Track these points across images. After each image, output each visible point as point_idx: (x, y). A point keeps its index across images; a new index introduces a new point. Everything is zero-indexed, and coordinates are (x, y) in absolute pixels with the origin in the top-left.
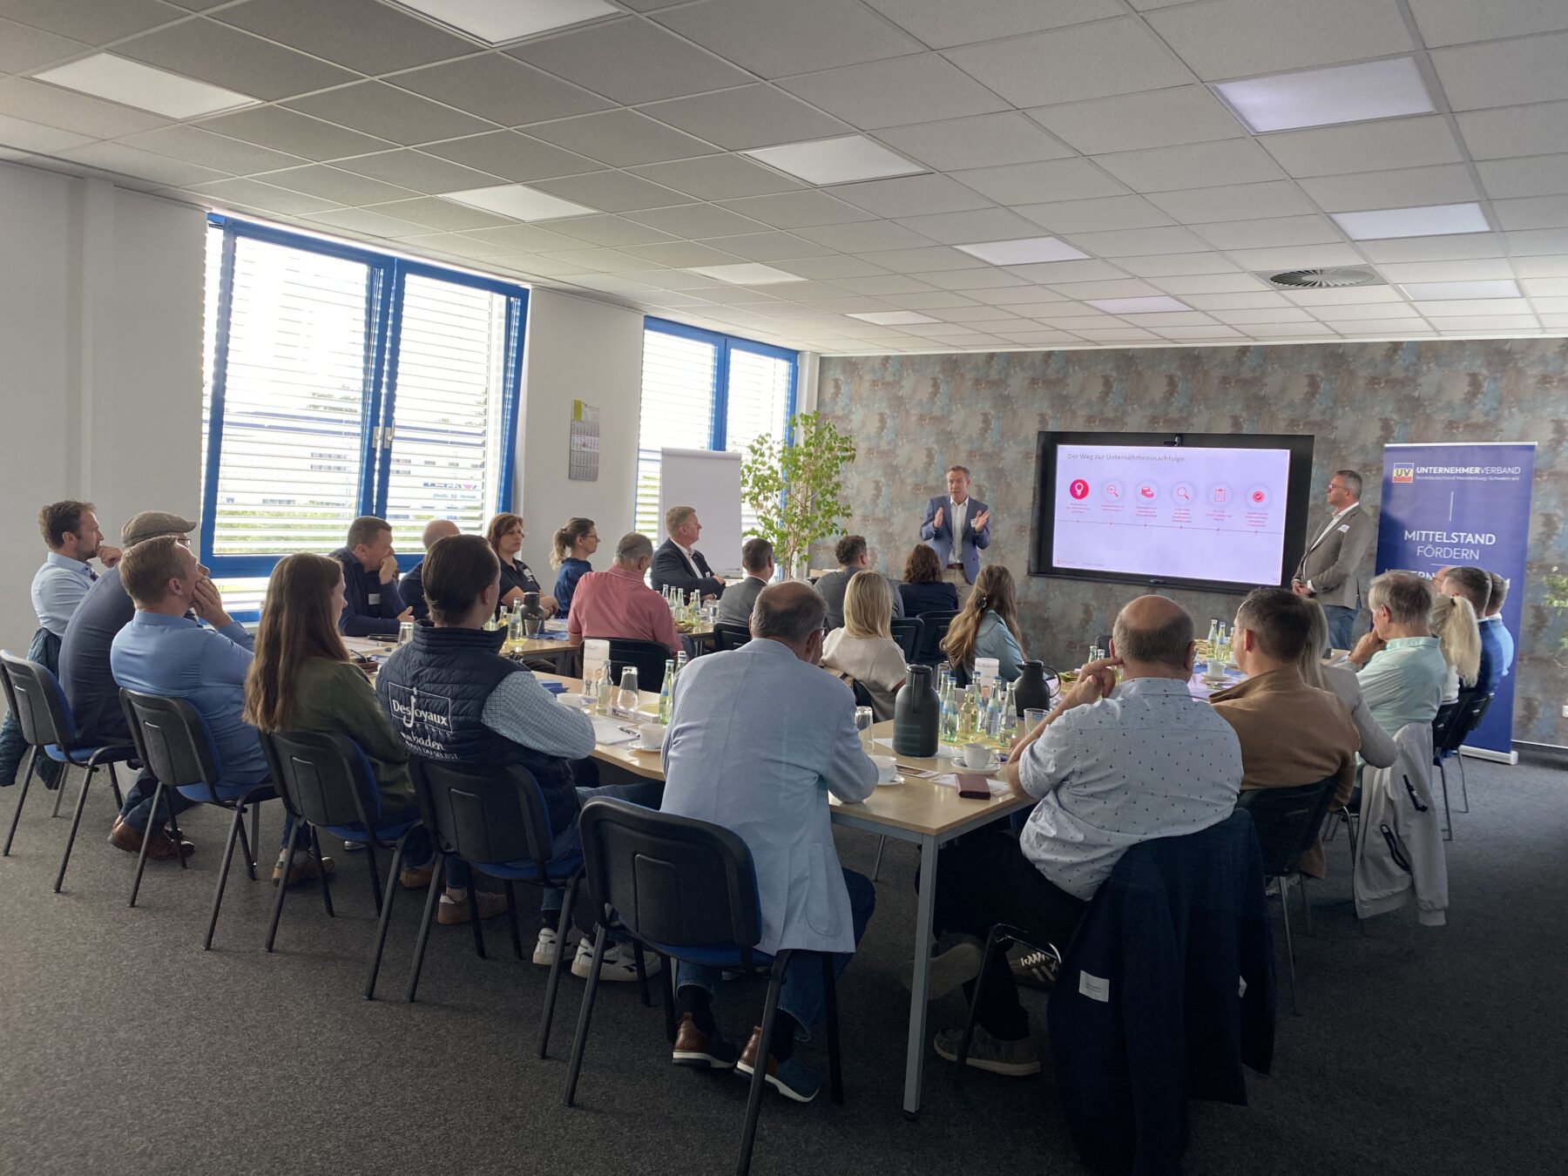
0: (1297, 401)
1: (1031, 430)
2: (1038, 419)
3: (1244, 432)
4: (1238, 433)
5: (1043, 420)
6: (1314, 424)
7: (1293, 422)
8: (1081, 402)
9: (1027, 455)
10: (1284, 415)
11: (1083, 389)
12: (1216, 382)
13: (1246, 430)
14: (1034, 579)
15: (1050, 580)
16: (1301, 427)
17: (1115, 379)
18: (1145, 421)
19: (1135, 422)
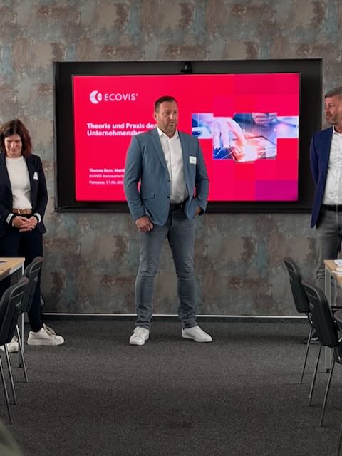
0: (305, 27)
1: (45, 61)
2: (50, 49)
3: (259, 57)
4: (253, 58)
5: (57, 49)
6: (321, 48)
7: (303, 47)
8: (96, 31)
9: (43, 87)
10: (294, 40)
11: (96, 18)
12: (229, 9)
13: (260, 56)
14: (62, 216)
15: (80, 214)
16: (311, 51)
17: (128, 8)
18: (163, 50)
19: (153, 51)
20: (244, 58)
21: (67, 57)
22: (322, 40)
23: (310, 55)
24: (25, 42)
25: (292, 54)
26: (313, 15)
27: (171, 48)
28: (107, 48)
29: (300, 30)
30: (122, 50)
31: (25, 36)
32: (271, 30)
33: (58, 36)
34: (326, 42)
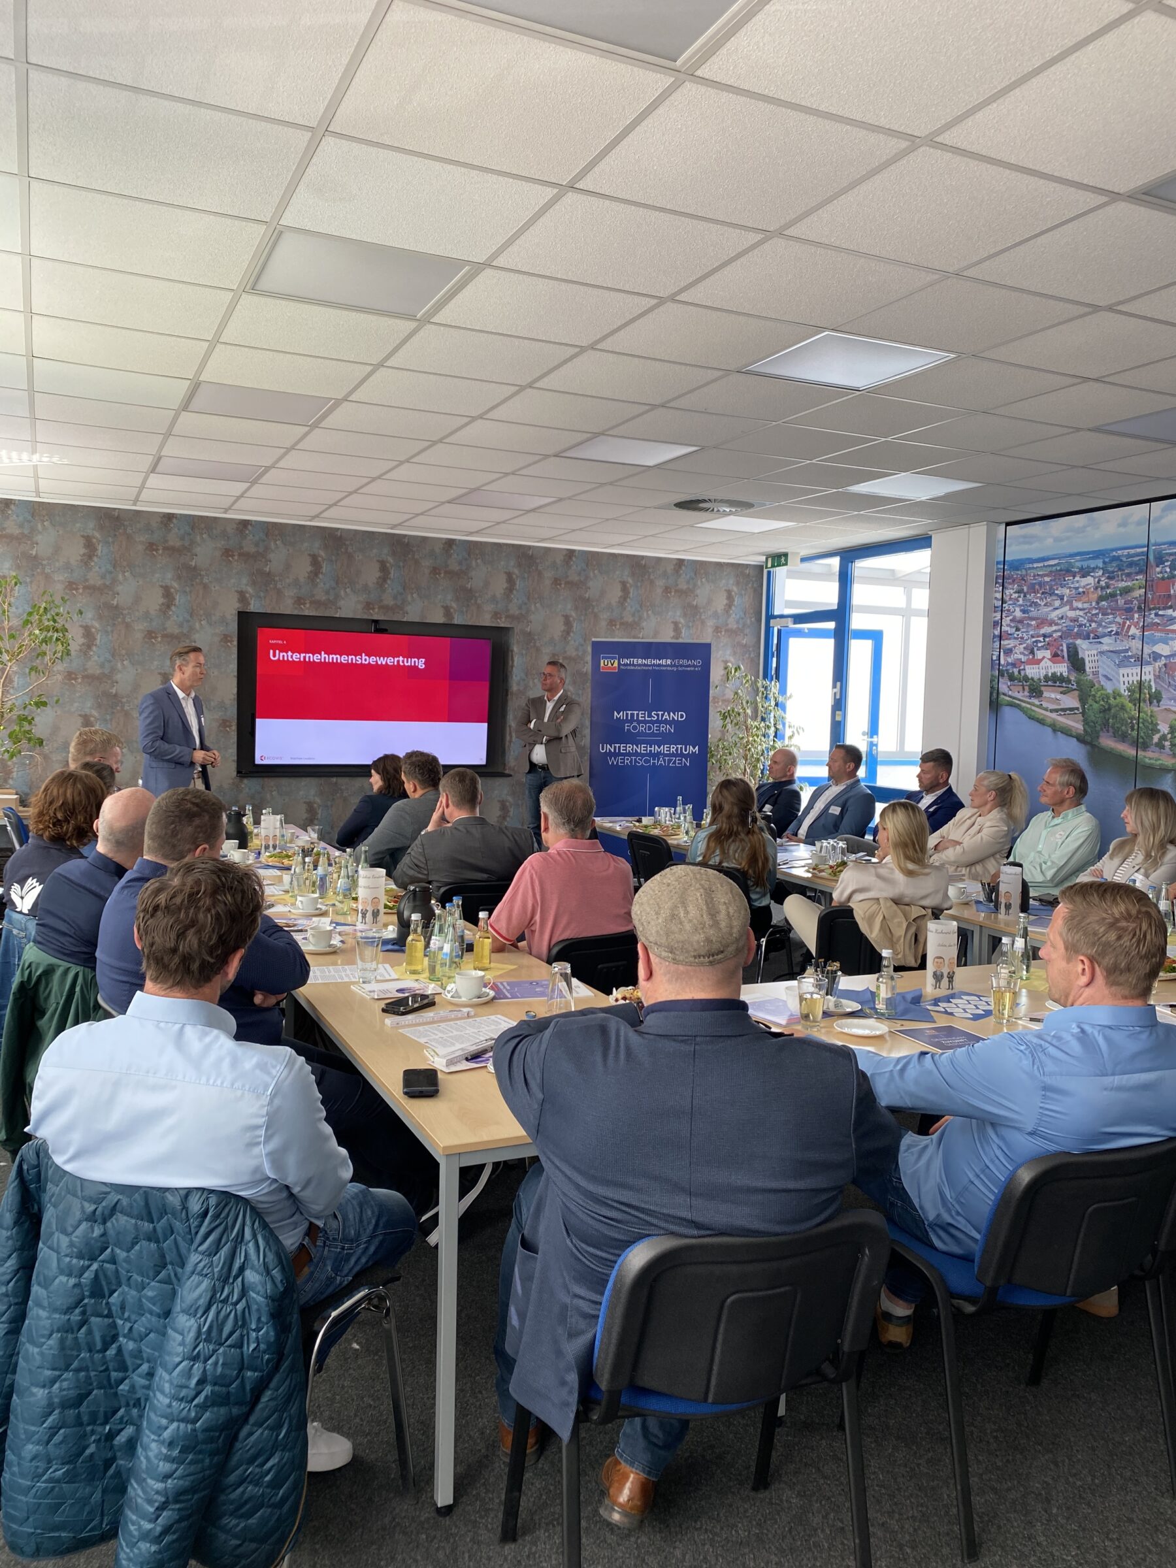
0: (498, 595)
1: (229, 609)
2: (235, 596)
3: (455, 622)
4: (449, 623)
5: (243, 598)
6: (512, 617)
7: (495, 615)
8: (287, 581)
9: (225, 638)
10: (489, 608)
11: (288, 567)
12: (427, 571)
13: (458, 620)
14: (246, 781)
15: (266, 779)
16: (503, 620)
17: (324, 560)
18: (360, 607)
19: (350, 607)
20: (441, 622)
21: (254, 607)
22: (514, 610)
23: (502, 623)
24: (205, 587)
25: (486, 621)
26: (505, 585)
27: (368, 606)
28: (299, 601)
29: (493, 599)
30: (317, 604)
31: (205, 580)
32: (467, 596)
33: (244, 583)
34: (517, 612)
